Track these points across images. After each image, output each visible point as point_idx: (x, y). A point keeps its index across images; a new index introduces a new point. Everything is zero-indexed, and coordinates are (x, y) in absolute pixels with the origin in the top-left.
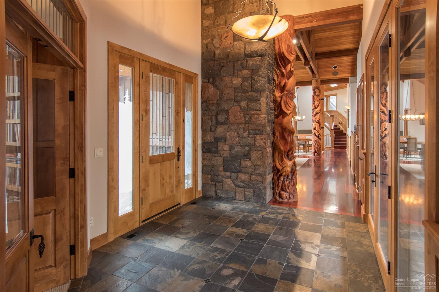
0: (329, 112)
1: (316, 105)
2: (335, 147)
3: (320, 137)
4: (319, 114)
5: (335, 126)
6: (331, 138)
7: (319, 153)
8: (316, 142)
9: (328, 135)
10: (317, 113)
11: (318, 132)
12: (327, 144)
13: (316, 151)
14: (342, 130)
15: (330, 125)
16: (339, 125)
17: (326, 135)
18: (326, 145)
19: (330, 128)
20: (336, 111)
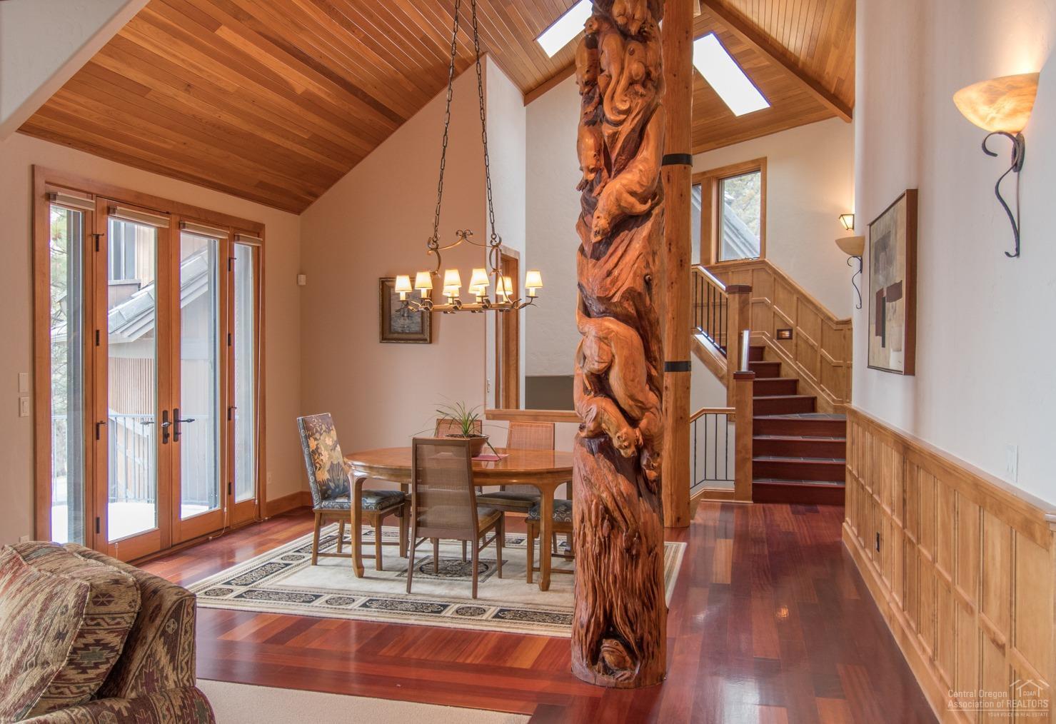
0: (722, 269)
1: (614, 137)
2: (761, 495)
3: (651, 474)
4: (647, 228)
5: (757, 352)
6: (732, 428)
7: (640, 642)
8: (613, 524)
9: (716, 412)
10: (624, 222)
11: (633, 422)
12: (711, 475)
13: (609, 617)
14: (793, 377)
15: (723, 349)
16: (774, 345)
17: (705, 412)
18: (700, 477)
19: (723, 363)
20: (760, 265)
